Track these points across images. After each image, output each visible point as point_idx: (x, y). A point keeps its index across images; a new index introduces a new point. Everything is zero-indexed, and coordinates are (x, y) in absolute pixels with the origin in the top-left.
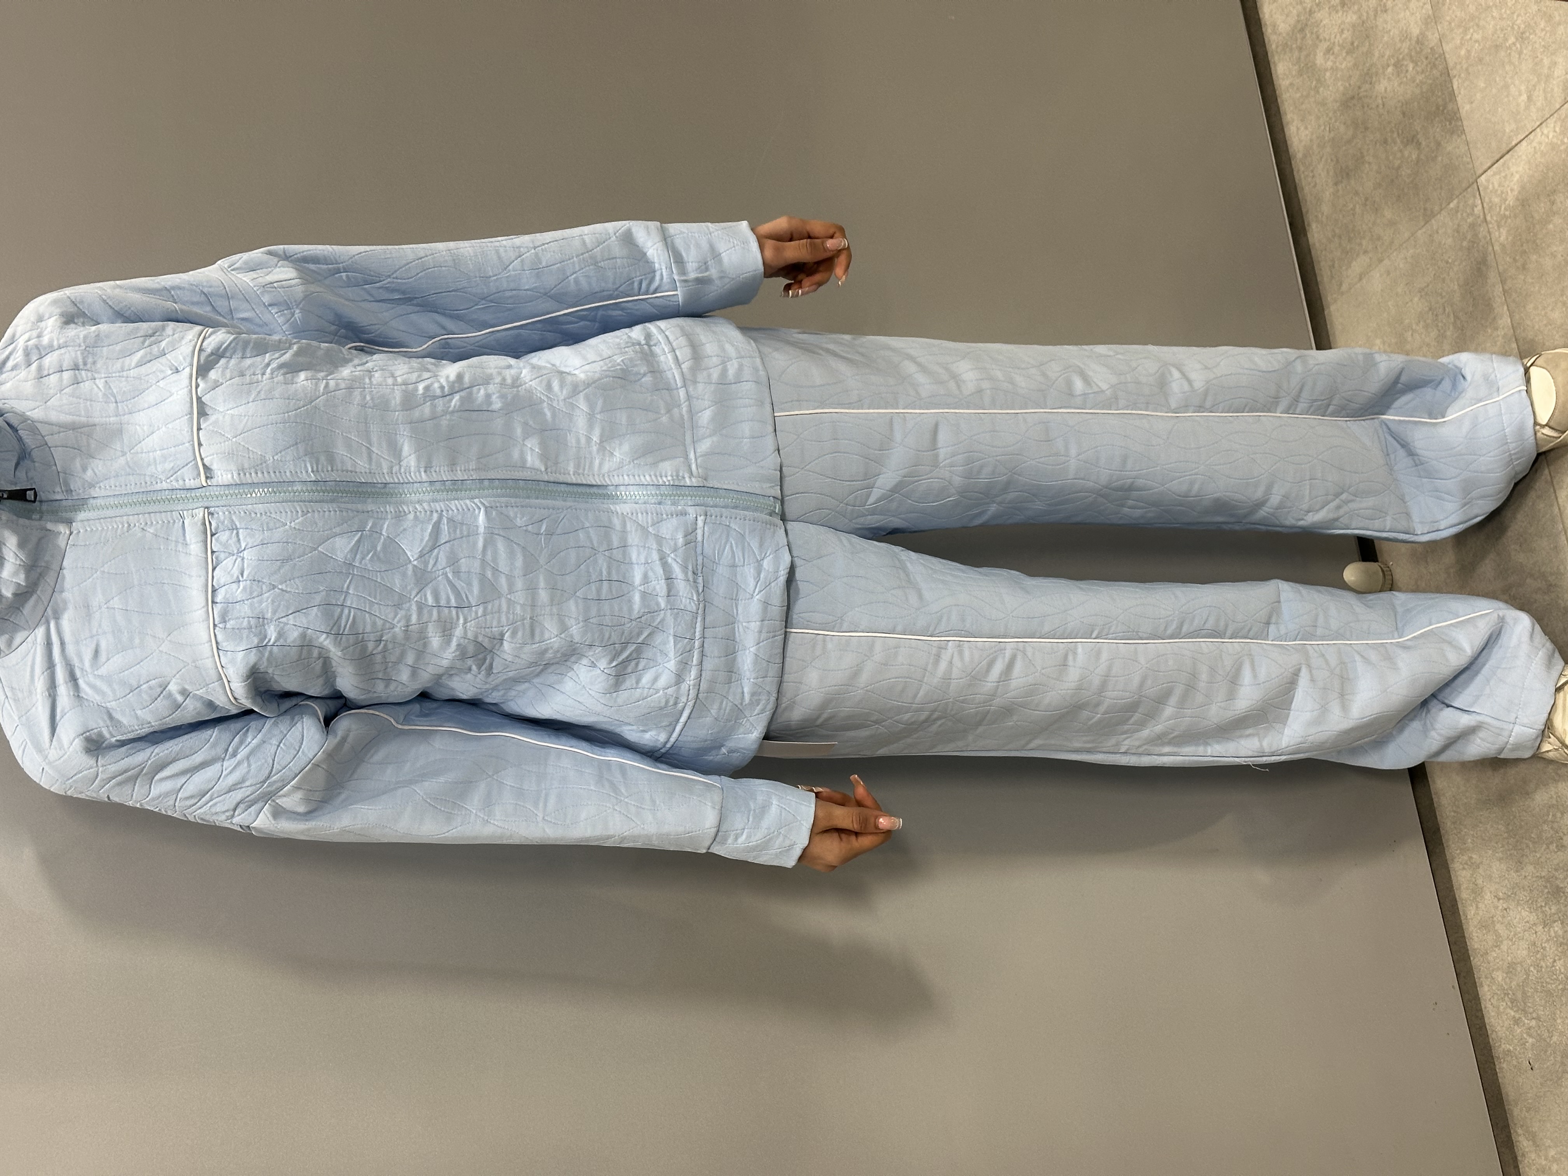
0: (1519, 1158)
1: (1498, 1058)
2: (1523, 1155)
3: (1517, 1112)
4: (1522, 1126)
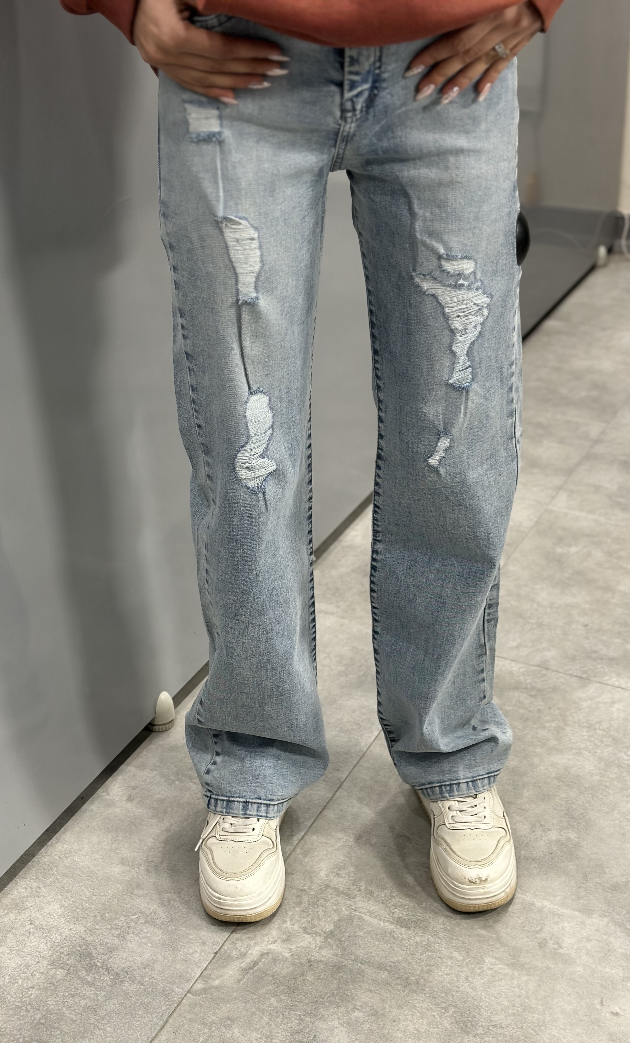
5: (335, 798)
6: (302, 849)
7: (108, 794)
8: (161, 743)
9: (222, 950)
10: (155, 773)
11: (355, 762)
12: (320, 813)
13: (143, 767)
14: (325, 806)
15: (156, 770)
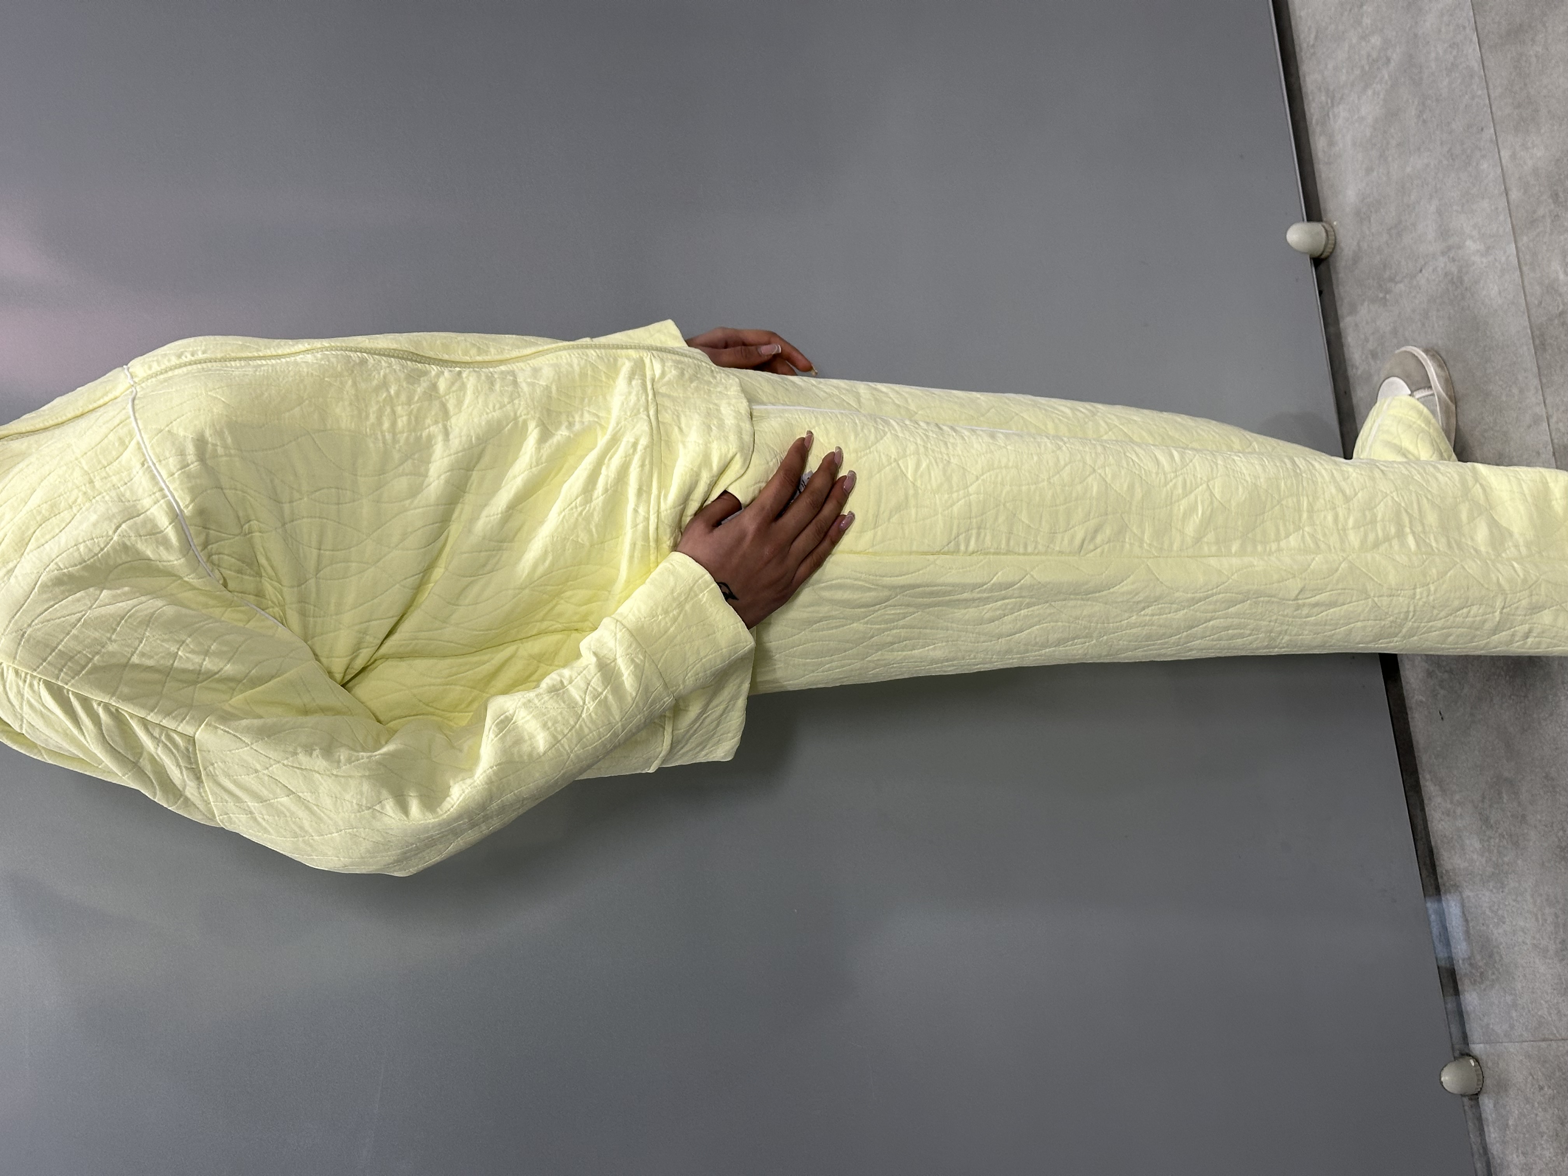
0: (1426, 802)
1: (1411, 708)
2: (1430, 799)
3: (1425, 759)
4: (1430, 772)
5: (1505, 168)
6: (1526, 264)
7: (1357, 368)
8: (1343, 263)
9: (1556, 446)
10: (1366, 304)
11: (1487, 101)
12: (1508, 203)
13: (1353, 310)
14: (1505, 188)
15: (1364, 300)
